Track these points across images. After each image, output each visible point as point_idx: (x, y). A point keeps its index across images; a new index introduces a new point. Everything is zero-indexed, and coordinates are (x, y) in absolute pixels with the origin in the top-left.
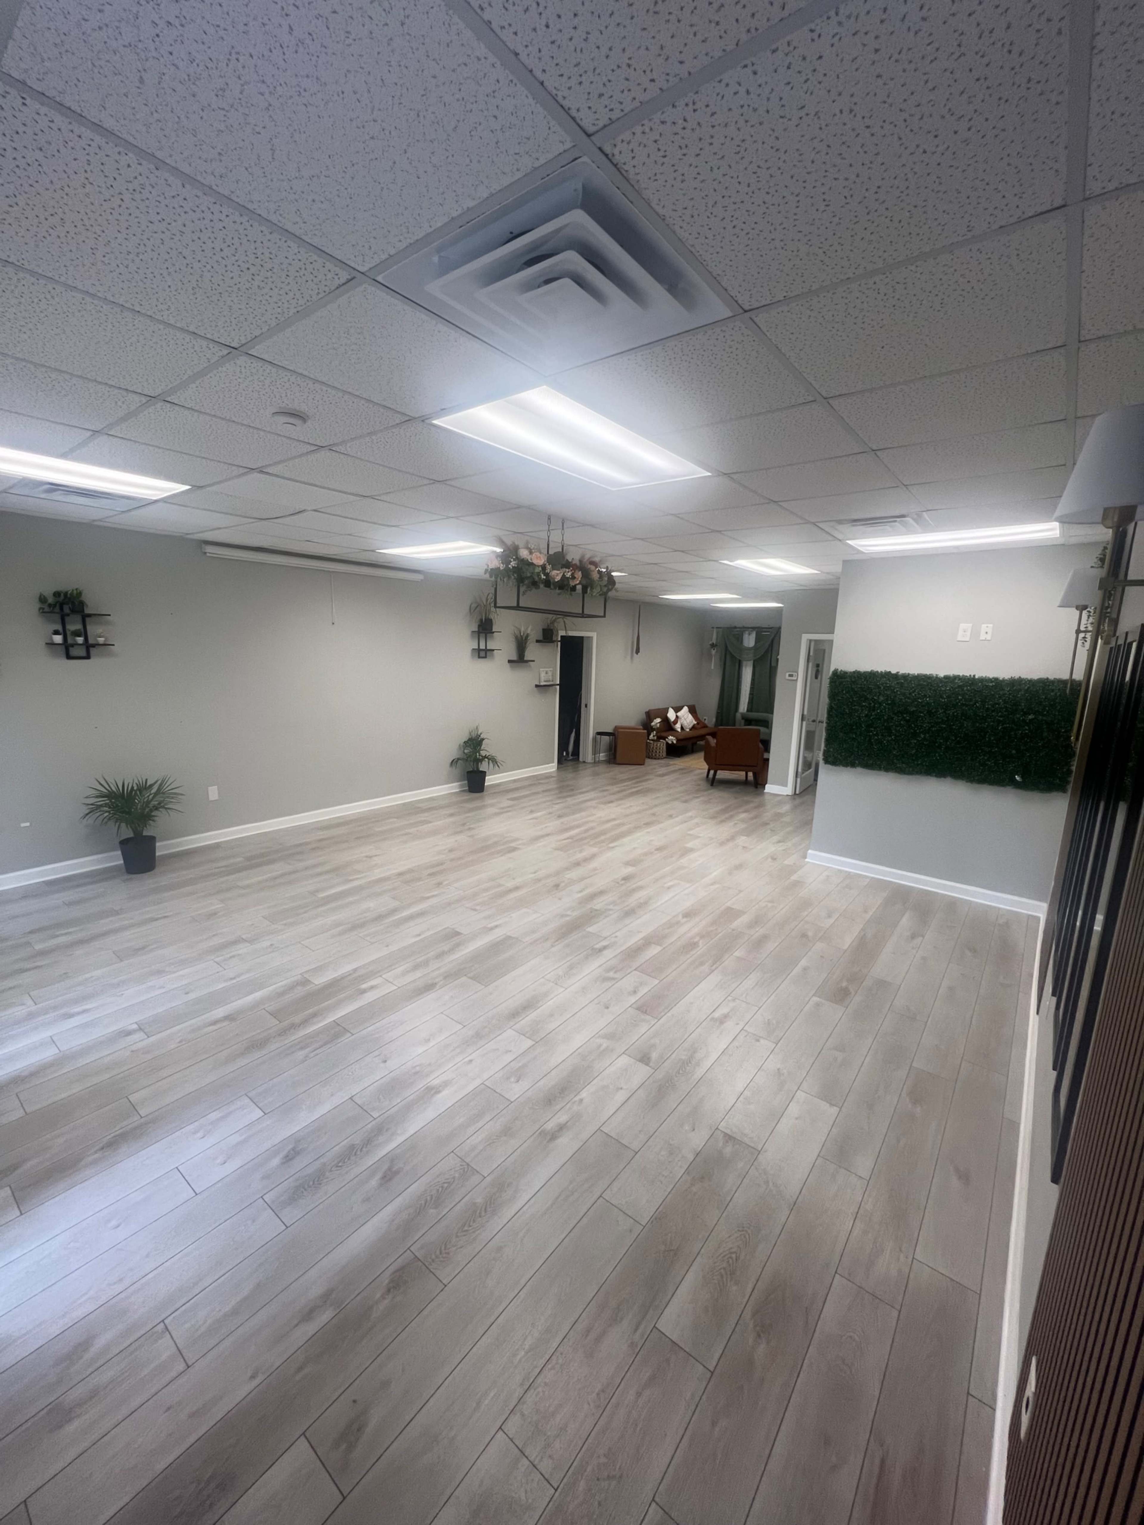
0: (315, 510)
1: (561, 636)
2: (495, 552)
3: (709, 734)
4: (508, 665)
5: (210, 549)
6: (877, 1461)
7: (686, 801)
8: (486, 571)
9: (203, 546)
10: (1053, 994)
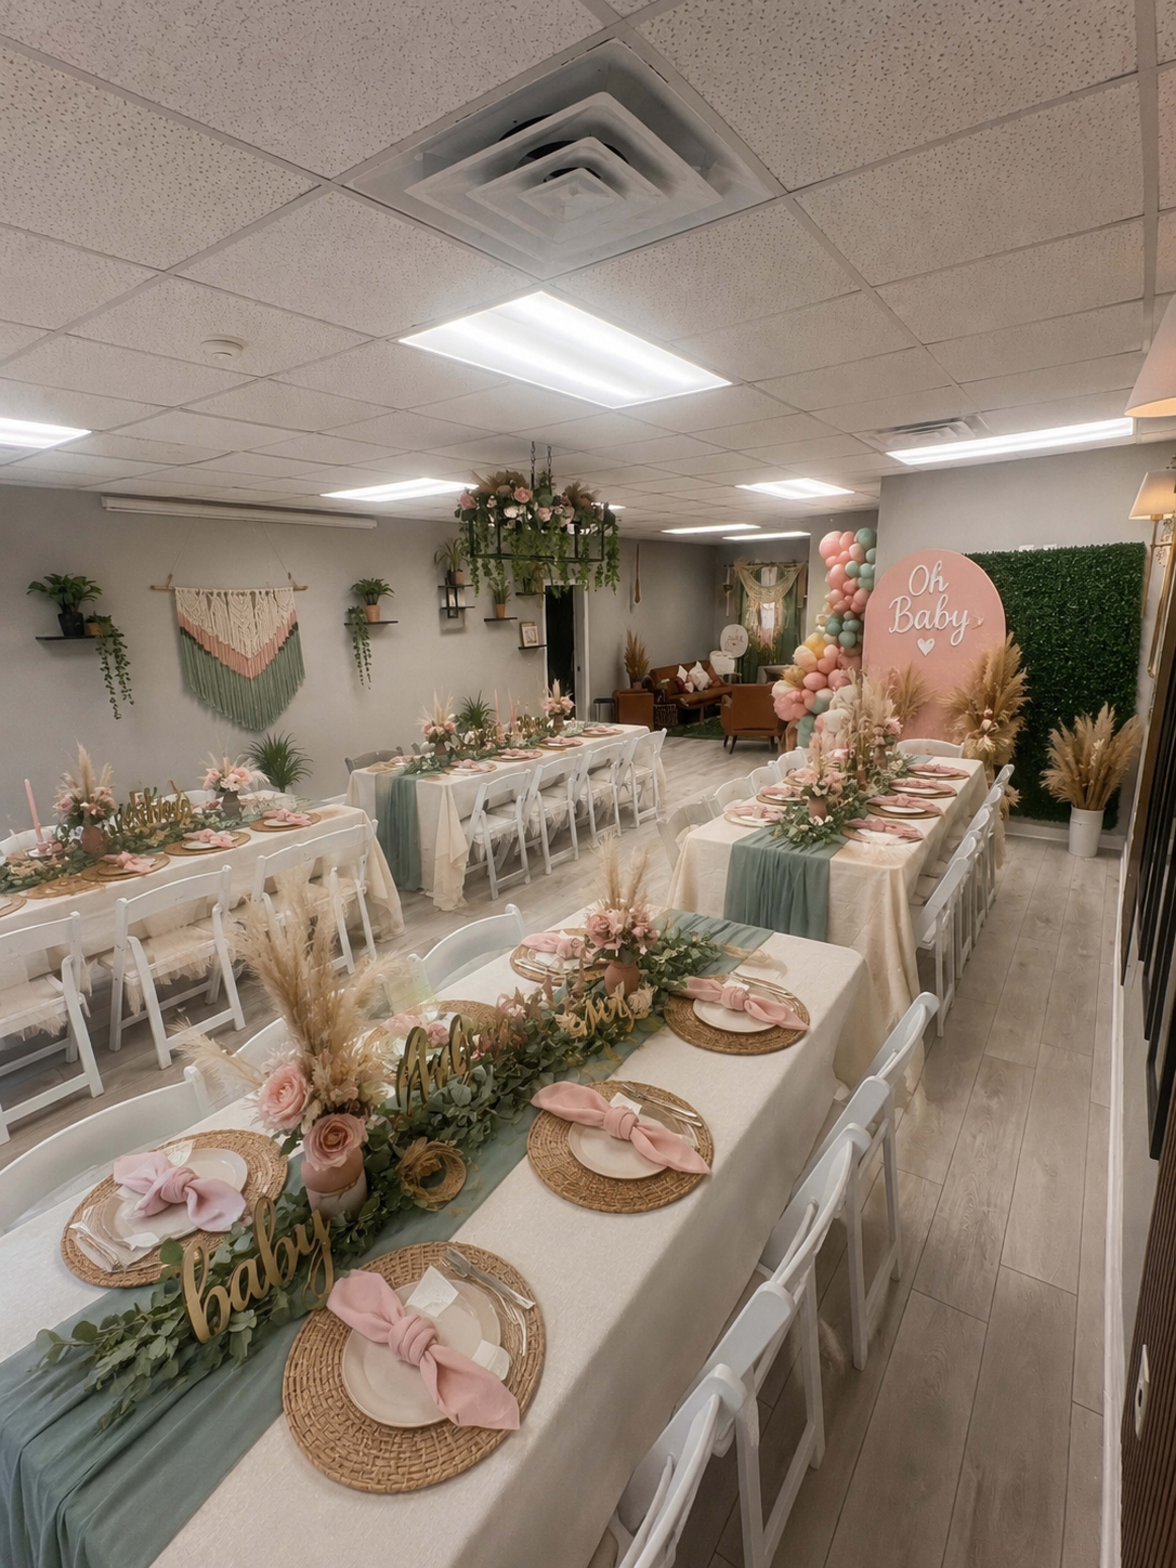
0: (245, 451)
1: (547, 587)
2: (467, 491)
3: (727, 694)
4: (484, 624)
5: (110, 503)
6: (974, 1484)
7: (704, 774)
8: (457, 514)
9: (103, 498)
10: (1141, 958)
